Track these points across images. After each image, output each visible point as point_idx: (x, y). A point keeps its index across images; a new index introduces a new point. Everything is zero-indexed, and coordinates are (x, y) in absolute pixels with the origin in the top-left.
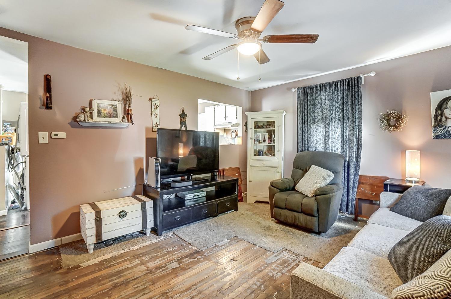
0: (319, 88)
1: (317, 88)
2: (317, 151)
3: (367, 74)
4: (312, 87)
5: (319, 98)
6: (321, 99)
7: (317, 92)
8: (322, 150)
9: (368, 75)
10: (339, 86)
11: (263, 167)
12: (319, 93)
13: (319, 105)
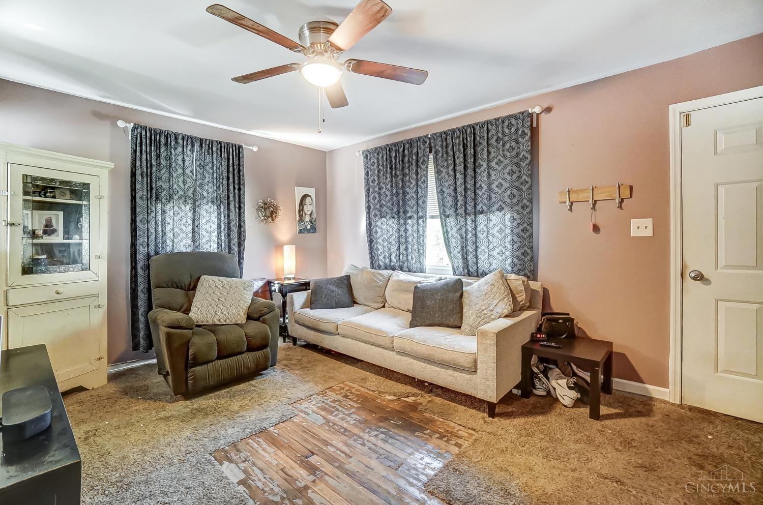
0: (180, 141)
1: (176, 138)
2: (176, 251)
3: (250, 146)
4: (168, 133)
5: (180, 158)
6: (183, 160)
7: (176, 146)
8: (184, 250)
9: (251, 148)
10: (214, 149)
11: (59, 301)
12: (180, 149)
13: (180, 171)
